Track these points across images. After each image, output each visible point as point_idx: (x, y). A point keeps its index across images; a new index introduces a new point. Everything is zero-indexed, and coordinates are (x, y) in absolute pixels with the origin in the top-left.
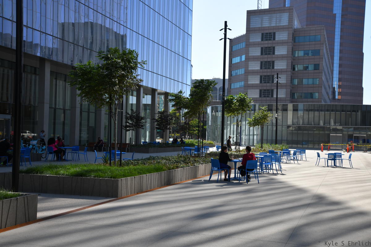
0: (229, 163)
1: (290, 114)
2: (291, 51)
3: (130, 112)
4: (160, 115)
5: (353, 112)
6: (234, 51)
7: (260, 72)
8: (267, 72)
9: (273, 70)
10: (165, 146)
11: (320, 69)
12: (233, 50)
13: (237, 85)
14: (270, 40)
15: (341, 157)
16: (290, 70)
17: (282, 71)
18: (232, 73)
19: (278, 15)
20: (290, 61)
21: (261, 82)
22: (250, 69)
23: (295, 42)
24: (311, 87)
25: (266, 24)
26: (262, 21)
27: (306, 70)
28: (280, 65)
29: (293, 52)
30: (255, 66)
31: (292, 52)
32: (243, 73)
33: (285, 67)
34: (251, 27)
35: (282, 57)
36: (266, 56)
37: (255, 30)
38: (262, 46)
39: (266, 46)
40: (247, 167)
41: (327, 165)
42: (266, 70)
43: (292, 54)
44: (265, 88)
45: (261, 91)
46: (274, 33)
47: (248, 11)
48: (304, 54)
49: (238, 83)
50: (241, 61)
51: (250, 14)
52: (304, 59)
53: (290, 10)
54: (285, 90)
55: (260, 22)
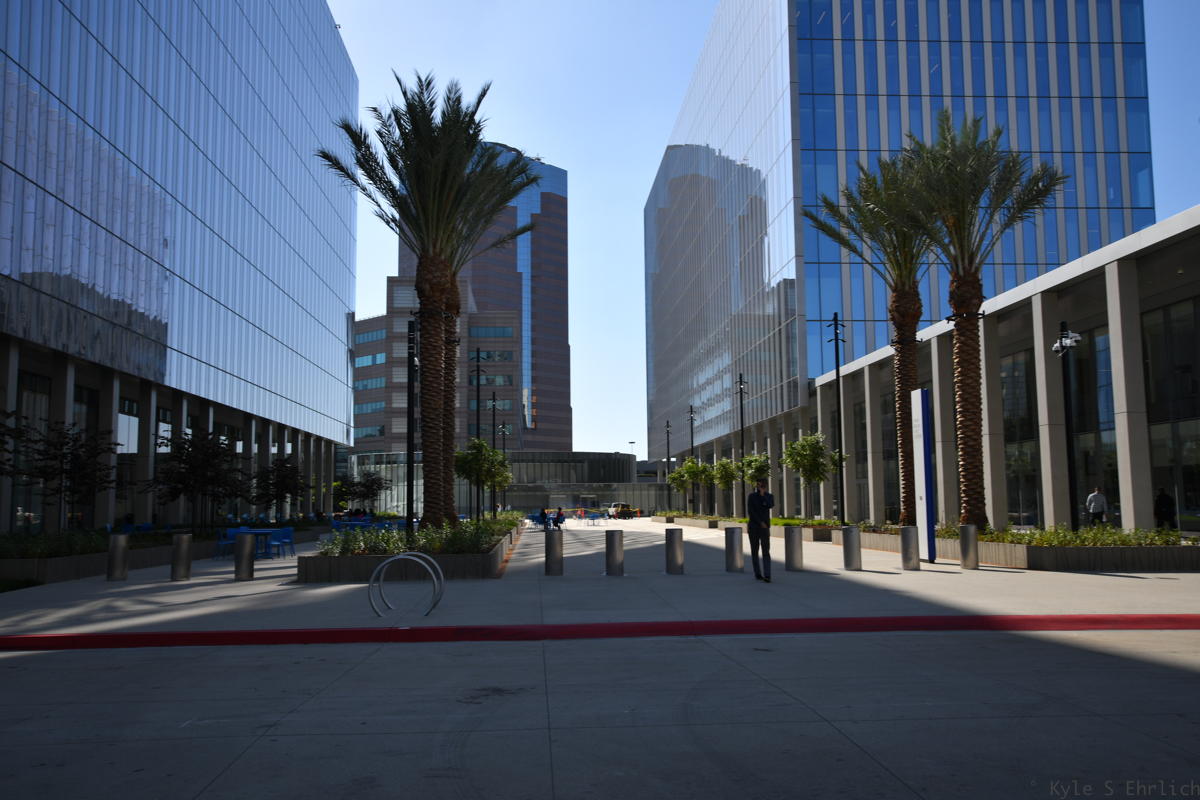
6: (359, 344)
11: (513, 385)
20: (465, 370)
22: (394, 380)
23: (470, 336)
27: (491, 385)
30: (399, 376)
31: (468, 353)
34: (396, 305)
37: (397, 312)
47: (388, 277)
48: (488, 357)
49: (369, 405)
50: (374, 364)
55: (412, 298)
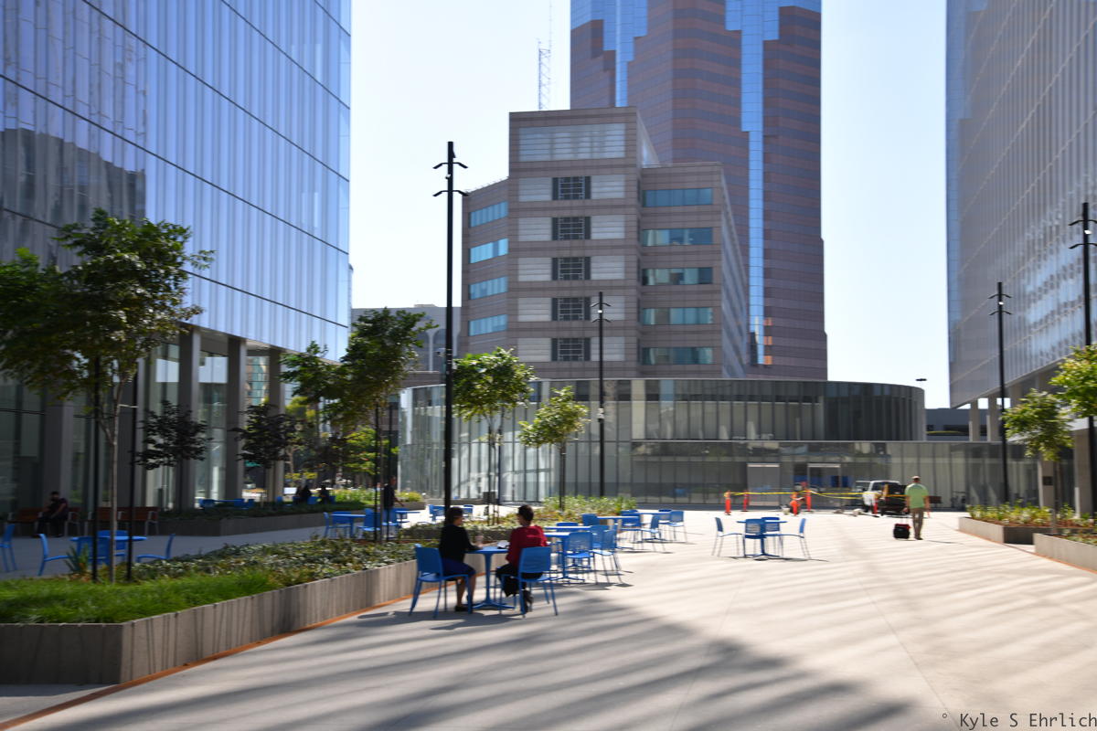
0: (468, 559)
1: (638, 408)
2: (635, 229)
3: (157, 408)
4: (255, 418)
5: (805, 402)
6: (476, 227)
7: (551, 289)
8: (573, 289)
9: (587, 283)
10: (272, 512)
11: (714, 281)
12: (473, 225)
13: (486, 325)
14: (576, 197)
15: (778, 529)
16: (634, 282)
17: (612, 286)
18: (472, 291)
19: (596, 129)
20: (634, 258)
21: (554, 317)
22: (522, 278)
23: (644, 205)
24: (693, 332)
25: (564, 153)
27: (677, 283)
28: (608, 269)
29: (641, 231)
30: (537, 271)
31: (638, 233)
32: (503, 289)
33: (619, 275)
34: (523, 159)
35: (610, 247)
36: (567, 243)
37: (532, 170)
38: (555, 214)
39: (567, 214)
40: (522, 569)
41: (742, 555)
42: (567, 283)
43: (639, 239)
44: (566, 335)
45: (554, 342)
46: (588, 180)
47: (511, 114)
48: (672, 239)
49: (490, 320)
50: (496, 257)
51: (519, 122)
52: (670, 254)
53: (627, 116)
54: (622, 340)
55: (548, 146)
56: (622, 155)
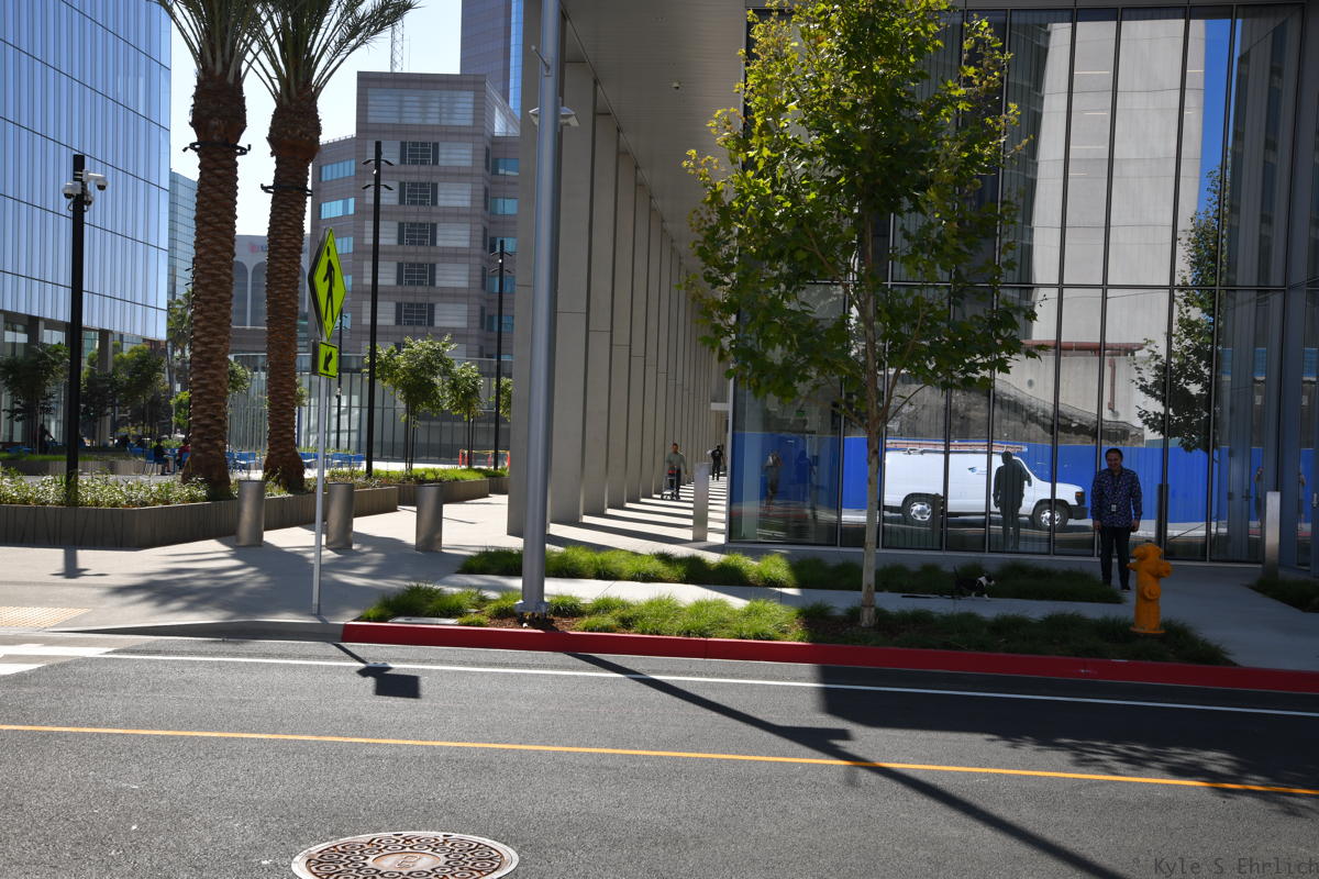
2: (482, 198)
6: (325, 182)
7: (397, 253)
8: (418, 254)
9: (433, 249)
12: (323, 179)
14: (423, 163)
16: (479, 251)
17: (457, 254)
19: (444, 95)
21: (399, 281)
22: (368, 241)
23: (493, 172)
25: (413, 117)
26: (401, 107)
28: (454, 237)
29: (488, 198)
33: (466, 244)
34: (369, 120)
35: (457, 215)
36: (414, 208)
37: (380, 132)
38: (402, 179)
39: (414, 179)
42: (412, 249)
43: (486, 208)
44: (411, 299)
45: (400, 306)
46: (436, 146)
47: (359, 73)
51: (368, 82)
53: (477, 83)
54: (465, 307)
55: (396, 109)
56: (470, 123)
